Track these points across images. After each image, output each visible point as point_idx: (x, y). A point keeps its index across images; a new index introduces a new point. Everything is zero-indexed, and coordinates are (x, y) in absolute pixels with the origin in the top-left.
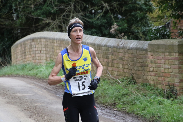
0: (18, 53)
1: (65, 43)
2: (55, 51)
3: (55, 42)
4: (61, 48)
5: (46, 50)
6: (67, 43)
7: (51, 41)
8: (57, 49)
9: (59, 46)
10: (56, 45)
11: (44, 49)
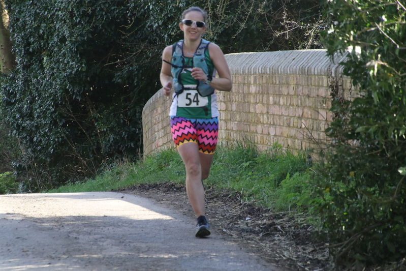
0: (155, 124)
1: (278, 83)
2: (252, 110)
3: (252, 79)
4: (268, 98)
5: (226, 110)
6: (284, 81)
7: (240, 79)
8: (257, 103)
9: (263, 94)
10: (253, 89)
11: (223, 106)
